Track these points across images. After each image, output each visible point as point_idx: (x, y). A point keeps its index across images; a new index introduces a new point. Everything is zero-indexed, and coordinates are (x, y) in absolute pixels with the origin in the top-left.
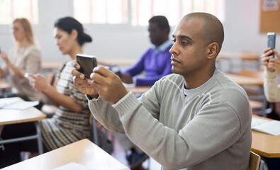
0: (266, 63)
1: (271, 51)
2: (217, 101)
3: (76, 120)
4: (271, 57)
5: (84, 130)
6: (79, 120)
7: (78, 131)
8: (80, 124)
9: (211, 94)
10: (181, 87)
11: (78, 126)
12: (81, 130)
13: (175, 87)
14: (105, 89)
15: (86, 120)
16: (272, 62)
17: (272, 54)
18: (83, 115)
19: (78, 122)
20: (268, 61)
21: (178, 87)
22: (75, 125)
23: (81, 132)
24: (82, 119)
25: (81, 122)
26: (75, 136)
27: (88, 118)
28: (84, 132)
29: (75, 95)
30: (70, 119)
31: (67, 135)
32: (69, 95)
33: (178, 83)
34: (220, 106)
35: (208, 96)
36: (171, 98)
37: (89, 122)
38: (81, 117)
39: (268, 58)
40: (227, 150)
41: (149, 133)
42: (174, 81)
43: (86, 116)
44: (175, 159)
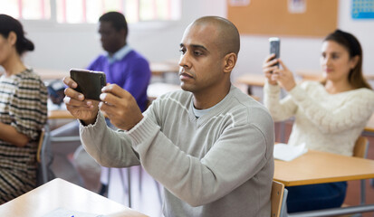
0: (269, 75)
1: (275, 61)
2: (242, 123)
3: (18, 157)
4: (276, 67)
5: (29, 169)
6: (23, 157)
7: (22, 172)
8: (24, 162)
9: (233, 114)
10: (188, 107)
11: (21, 165)
12: (25, 170)
13: (180, 107)
14: (120, 113)
15: (33, 156)
16: (277, 73)
17: (277, 64)
18: (28, 150)
19: (20, 160)
20: (271, 72)
21: (184, 107)
22: (16, 164)
23: (26, 173)
24: (26, 154)
25: (25, 159)
26: (17, 178)
27: (35, 153)
28: (29, 172)
29: (18, 123)
30: (9, 156)
31: (6, 178)
32: (9, 124)
33: (183, 101)
34: (247, 128)
35: (229, 117)
36: (177, 121)
37: (36, 158)
38: (25, 152)
39: (271, 68)
40: (251, 180)
41: (172, 163)
42: (177, 99)
43: (32, 151)
44: (202, 193)
